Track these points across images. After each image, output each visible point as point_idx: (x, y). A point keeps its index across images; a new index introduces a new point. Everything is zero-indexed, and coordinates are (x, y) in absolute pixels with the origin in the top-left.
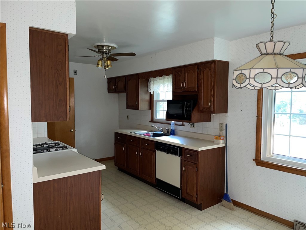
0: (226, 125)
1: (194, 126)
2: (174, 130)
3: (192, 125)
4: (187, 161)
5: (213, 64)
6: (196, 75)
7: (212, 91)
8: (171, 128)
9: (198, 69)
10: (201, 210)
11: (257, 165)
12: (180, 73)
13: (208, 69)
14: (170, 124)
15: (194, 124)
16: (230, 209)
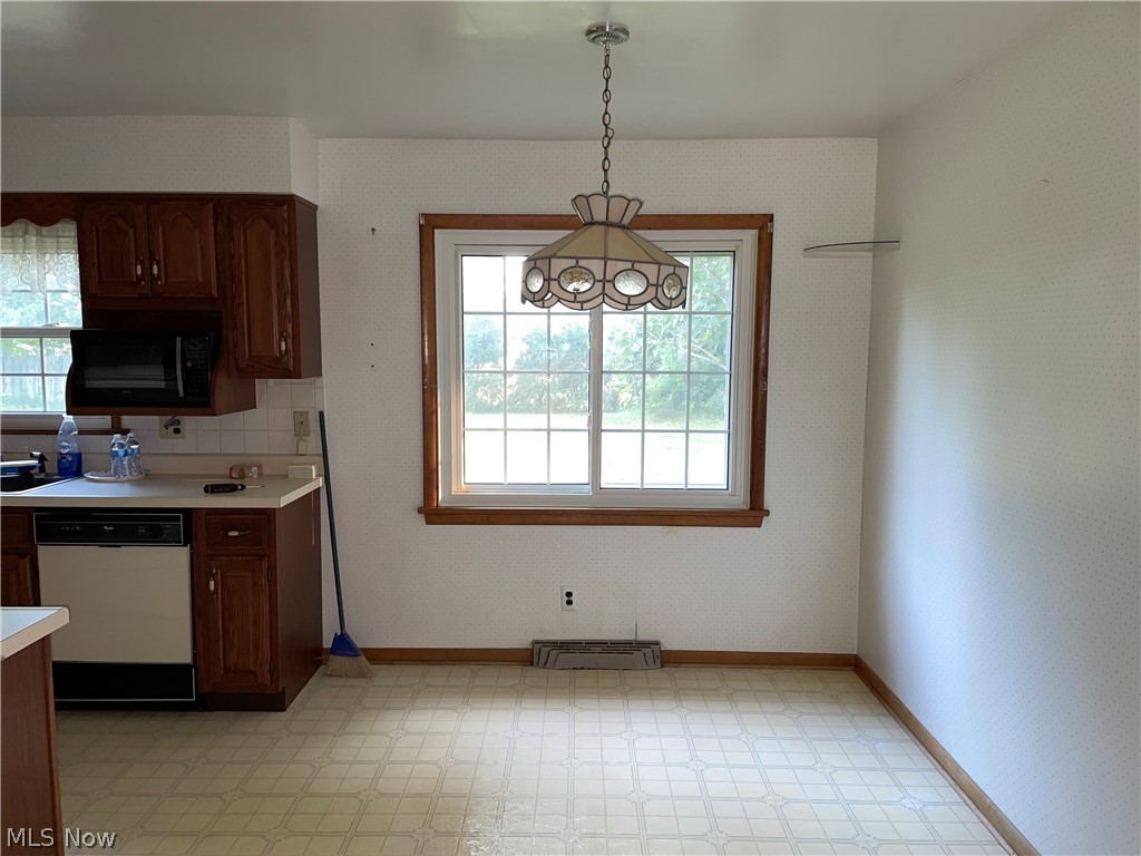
0: (321, 414)
1: (177, 431)
2: (80, 455)
3: (171, 428)
4: (219, 556)
5: (285, 207)
6: (212, 238)
7: (288, 301)
8: (64, 447)
9: (217, 216)
10: (284, 710)
11: (428, 522)
12: (120, 222)
13: (264, 223)
14: (56, 432)
15: (179, 422)
16: (362, 675)
